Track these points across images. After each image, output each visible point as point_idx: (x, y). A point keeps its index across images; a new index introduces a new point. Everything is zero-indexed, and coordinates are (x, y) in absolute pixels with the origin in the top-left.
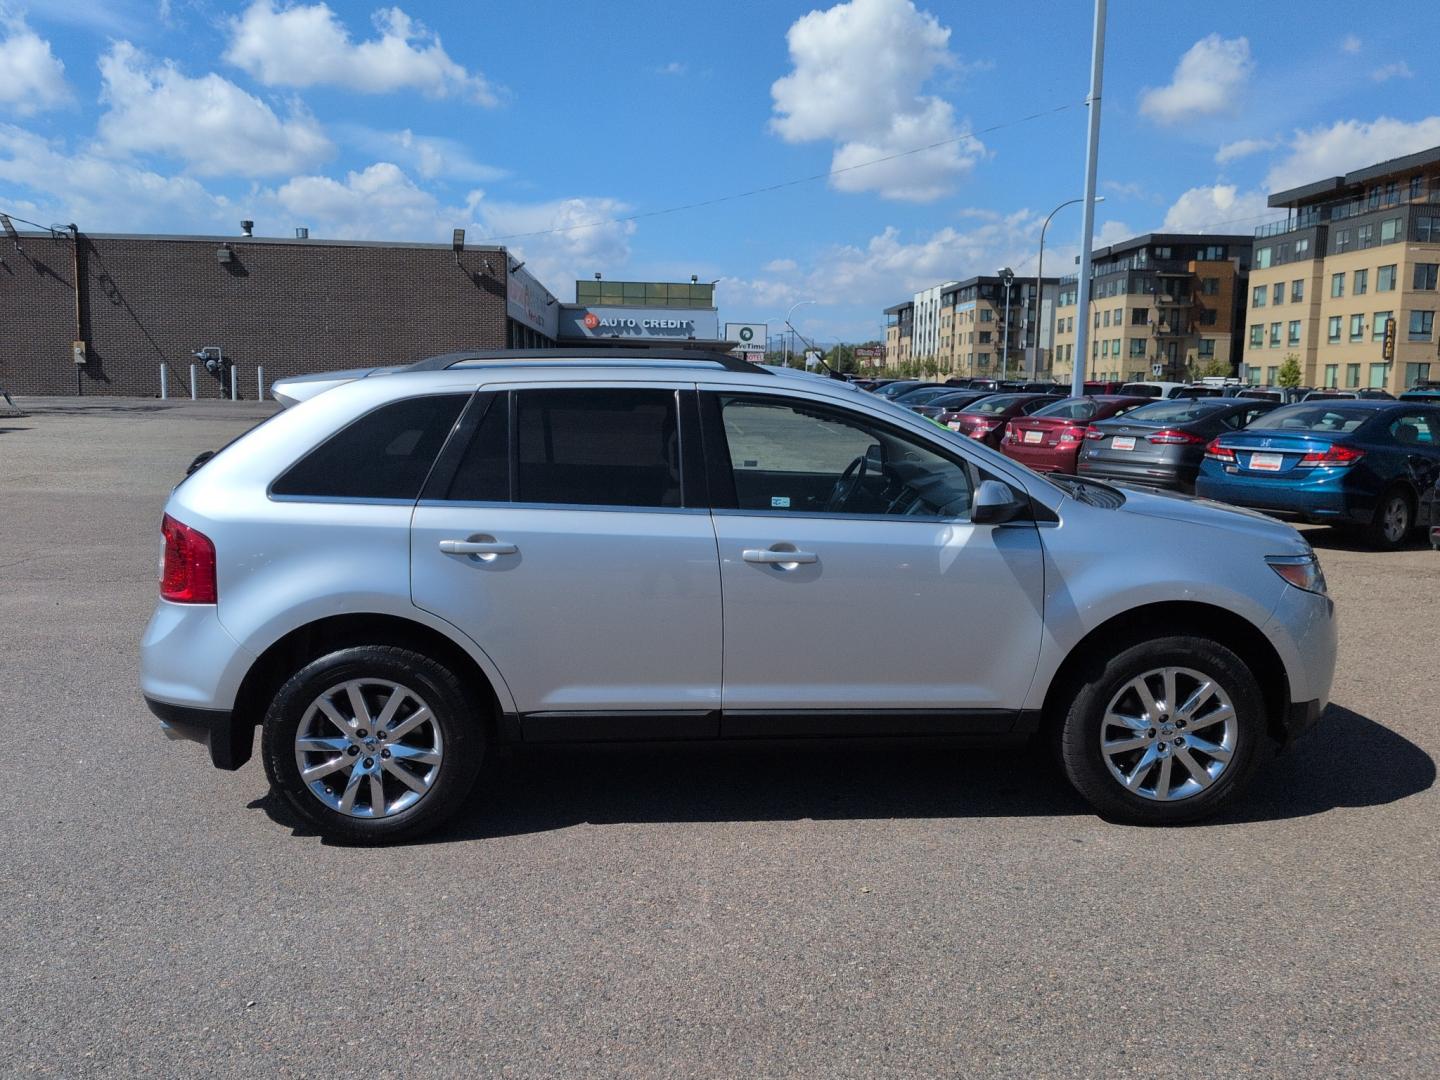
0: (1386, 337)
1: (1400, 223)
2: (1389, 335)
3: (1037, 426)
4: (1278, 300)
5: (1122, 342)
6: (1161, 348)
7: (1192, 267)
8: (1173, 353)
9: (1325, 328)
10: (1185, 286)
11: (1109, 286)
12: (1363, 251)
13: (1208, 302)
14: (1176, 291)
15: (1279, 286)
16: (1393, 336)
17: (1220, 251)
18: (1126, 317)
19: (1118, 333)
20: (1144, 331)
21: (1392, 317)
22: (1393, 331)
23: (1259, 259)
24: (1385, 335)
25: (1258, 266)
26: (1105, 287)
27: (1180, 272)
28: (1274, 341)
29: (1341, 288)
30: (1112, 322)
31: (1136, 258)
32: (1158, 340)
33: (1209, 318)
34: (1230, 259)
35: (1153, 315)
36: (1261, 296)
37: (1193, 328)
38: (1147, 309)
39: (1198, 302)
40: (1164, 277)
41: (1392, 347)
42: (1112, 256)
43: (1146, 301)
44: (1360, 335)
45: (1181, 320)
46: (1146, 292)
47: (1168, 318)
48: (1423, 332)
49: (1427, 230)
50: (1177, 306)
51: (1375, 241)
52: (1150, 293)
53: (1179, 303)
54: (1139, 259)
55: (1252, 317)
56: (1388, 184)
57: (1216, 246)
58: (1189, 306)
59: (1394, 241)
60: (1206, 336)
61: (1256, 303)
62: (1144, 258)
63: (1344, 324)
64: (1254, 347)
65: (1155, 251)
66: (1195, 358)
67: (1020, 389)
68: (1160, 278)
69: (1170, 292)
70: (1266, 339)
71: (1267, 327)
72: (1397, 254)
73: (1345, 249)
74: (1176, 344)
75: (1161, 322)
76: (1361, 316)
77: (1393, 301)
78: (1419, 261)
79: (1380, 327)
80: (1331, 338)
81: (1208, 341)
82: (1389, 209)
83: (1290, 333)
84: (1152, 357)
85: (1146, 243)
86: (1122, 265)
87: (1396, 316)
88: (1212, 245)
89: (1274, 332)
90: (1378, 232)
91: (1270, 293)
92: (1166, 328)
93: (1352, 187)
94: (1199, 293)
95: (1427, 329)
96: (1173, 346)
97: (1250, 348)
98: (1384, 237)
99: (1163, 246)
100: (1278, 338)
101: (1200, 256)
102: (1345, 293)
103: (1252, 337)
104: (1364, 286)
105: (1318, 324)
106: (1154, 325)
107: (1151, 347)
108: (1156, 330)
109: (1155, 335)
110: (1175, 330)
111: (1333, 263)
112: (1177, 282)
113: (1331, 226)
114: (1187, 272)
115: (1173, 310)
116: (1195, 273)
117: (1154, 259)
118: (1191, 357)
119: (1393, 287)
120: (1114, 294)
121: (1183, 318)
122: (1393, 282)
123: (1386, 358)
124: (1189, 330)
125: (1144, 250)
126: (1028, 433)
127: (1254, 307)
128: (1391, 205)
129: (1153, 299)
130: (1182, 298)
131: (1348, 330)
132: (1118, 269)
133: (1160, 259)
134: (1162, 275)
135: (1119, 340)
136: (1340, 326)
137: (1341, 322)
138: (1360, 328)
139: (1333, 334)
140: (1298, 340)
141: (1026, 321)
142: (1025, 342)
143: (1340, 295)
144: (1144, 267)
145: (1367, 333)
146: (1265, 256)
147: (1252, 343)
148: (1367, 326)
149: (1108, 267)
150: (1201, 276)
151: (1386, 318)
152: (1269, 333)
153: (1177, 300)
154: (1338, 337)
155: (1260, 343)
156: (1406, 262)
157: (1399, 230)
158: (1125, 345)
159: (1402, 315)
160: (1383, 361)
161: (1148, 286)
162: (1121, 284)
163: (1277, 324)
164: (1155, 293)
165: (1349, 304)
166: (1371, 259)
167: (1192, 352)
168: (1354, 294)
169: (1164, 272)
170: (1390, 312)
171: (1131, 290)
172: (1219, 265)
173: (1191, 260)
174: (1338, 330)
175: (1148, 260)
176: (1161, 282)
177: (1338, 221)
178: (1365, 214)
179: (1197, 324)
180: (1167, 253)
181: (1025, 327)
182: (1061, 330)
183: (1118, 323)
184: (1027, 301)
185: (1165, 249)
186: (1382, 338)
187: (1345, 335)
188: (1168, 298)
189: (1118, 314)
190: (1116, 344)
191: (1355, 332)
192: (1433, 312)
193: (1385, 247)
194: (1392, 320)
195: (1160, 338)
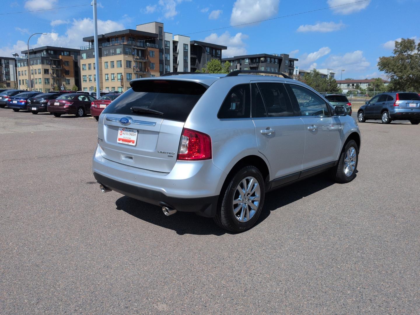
0: (121, 80)
1: (121, 49)
2: (122, 79)
3: (103, 103)
4: (89, 68)
5: (42, 79)
6: (54, 81)
7: (60, 57)
8: (58, 83)
9: (104, 77)
10: (59, 63)
11: (35, 62)
12: (112, 56)
13: (67, 68)
14: (57, 64)
15: (90, 64)
16: (123, 80)
17: (68, 53)
18: (42, 71)
19: (40, 76)
20: (48, 76)
21: (122, 74)
22: (123, 78)
23: (83, 56)
24: (121, 79)
25: (82, 58)
26: (33, 62)
27: (56, 59)
28: (90, 80)
29: (107, 66)
30: (37, 73)
31: (42, 53)
32: (53, 79)
33: (67, 73)
34: (71, 56)
35: (51, 71)
36: (85, 67)
37: (63, 75)
38: (49, 69)
39: (63, 68)
40: (53, 60)
41: (123, 83)
42: (34, 52)
43: (48, 67)
44: (114, 79)
45: (59, 73)
46: (47, 64)
47: (55, 72)
48: (130, 79)
49: (128, 51)
50: (57, 69)
51: (115, 54)
52: (49, 64)
53: (58, 68)
54: (43, 54)
55: (83, 73)
56: (116, 38)
57: (67, 51)
58: (61, 69)
59: (120, 54)
60: (67, 78)
61: (83, 69)
62: (45, 53)
63: (109, 76)
64: (84, 82)
65: (48, 52)
66: (65, 85)
67: (69, 93)
68: (51, 60)
69: (55, 64)
70: (88, 80)
71: (88, 76)
72: (121, 57)
73: (107, 55)
74: (59, 80)
75: (53, 74)
76: (113, 74)
77: (122, 70)
78: (127, 60)
79: (119, 77)
80: (106, 80)
81: (68, 80)
82: (118, 45)
83: (94, 78)
84: (52, 84)
85: (45, 49)
86: (38, 55)
87: (123, 74)
88: (65, 51)
89: (90, 78)
90: (115, 51)
91: (87, 66)
92: (55, 75)
93: (106, 38)
94: (64, 65)
95: (130, 78)
96: (58, 81)
97: (83, 82)
98: (117, 53)
99: (50, 50)
100: (91, 79)
101: (62, 53)
102: (108, 67)
103: (83, 79)
104: (114, 66)
105: (102, 76)
106: (51, 74)
107: (51, 81)
108: (52, 76)
109: (52, 77)
110: (57, 76)
111: (104, 59)
112: (57, 61)
113: (102, 48)
114: (59, 59)
115: (57, 70)
116: (62, 59)
117: (48, 54)
118: (64, 84)
119: (121, 66)
120: (37, 64)
121: (60, 72)
122: (121, 65)
123: (122, 86)
124: (62, 76)
125: (45, 51)
126: (101, 105)
127: (83, 70)
128: (118, 44)
129: (50, 66)
130: (59, 66)
131: (111, 78)
132: (37, 56)
133: (50, 54)
134: (52, 59)
135: (41, 79)
136: (108, 77)
137: (108, 75)
138: (114, 77)
139: (107, 79)
140: (92, 80)
141: (4, 71)
142: (5, 79)
143: (107, 68)
144: (46, 56)
145: (116, 79)
146: (84, 55)
147: (83, 81)
148: (116, 77)
149: (33, 56)
150: (64, 60)
151: (120, 75)
152: (88, 78)
153: (57, 67)
154: (108, 79)
155: (86, 81)
156: (124, 60)
157: (121, 51)
158: (43, 80)
159: (124, 75)
160: (121, 86)
161: (48, 62)
162: (39, 61)
163: (90, 75)
164: (50, 64)
165: (110, 71)
166: (115, 58)
167: (64, 83)
168: (111, 68)
169: (52, 58)
170: (121, 73)
171: (42, 63)
172: (69, 57)
173: (60, 55)
174: (108, 78)
175: (46, 54)
176: (51, 61)
177: (104, 47)
178: (111, 46)
179: (64, 74)
180: (52, 52)
181: (5, 73)
182: (19, 75)
183: (40, 73)
184: (4, 65)
185: (51, 51)
186: (120, 80)
187: (110, 79)
188: (54, 66)
189: (39, 70)
190: (40, 80)
191: (113, 78)
192: (132, 74)
193: (118, 55)
194: (122, 75)
195: (54, 78)
